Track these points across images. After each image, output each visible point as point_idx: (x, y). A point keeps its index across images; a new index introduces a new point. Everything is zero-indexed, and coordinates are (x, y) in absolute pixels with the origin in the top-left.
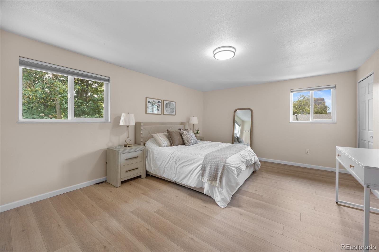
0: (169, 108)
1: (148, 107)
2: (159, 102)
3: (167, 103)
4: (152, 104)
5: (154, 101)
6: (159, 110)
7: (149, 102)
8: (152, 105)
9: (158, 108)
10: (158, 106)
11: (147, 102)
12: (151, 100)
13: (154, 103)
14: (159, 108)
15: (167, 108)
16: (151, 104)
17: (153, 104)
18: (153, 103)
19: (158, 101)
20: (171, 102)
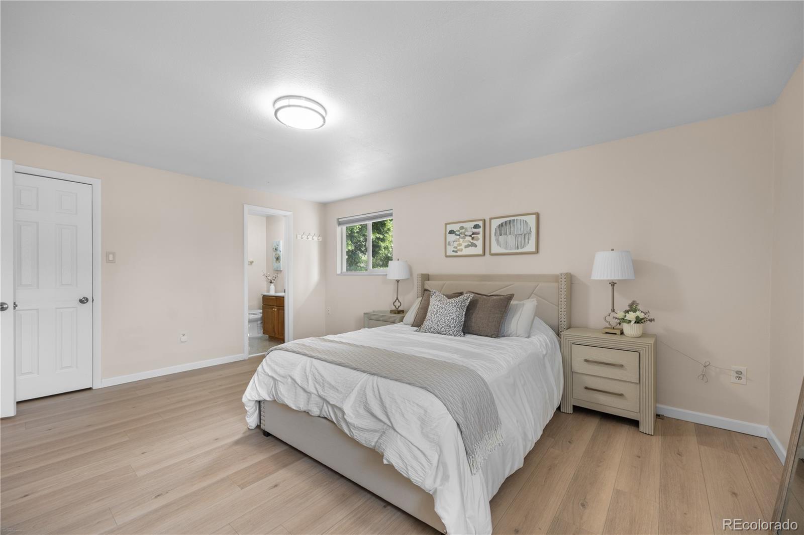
0: (511, 234)
1: (449, 242)
2: (476, 227)
3: (500, 223)
4: (459, 235)
5: (462, 228)
6: (476, 246)
7: (451, 232)
8: (458, 237)
9: (474, 242)
10: (473, 236)
11: (448, 231)
12: (455, 227)
13: (463, 231)
14: (478, 239)
15: (502, 238)
16: (456, 235)
17: (461, 233)
18: (461, 231)
19: (473, 224)
20: (515, 218)
